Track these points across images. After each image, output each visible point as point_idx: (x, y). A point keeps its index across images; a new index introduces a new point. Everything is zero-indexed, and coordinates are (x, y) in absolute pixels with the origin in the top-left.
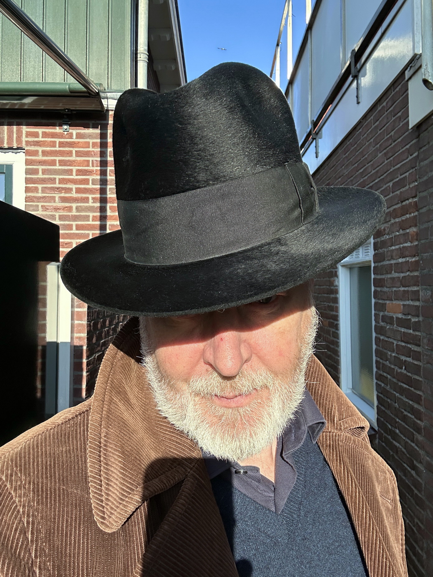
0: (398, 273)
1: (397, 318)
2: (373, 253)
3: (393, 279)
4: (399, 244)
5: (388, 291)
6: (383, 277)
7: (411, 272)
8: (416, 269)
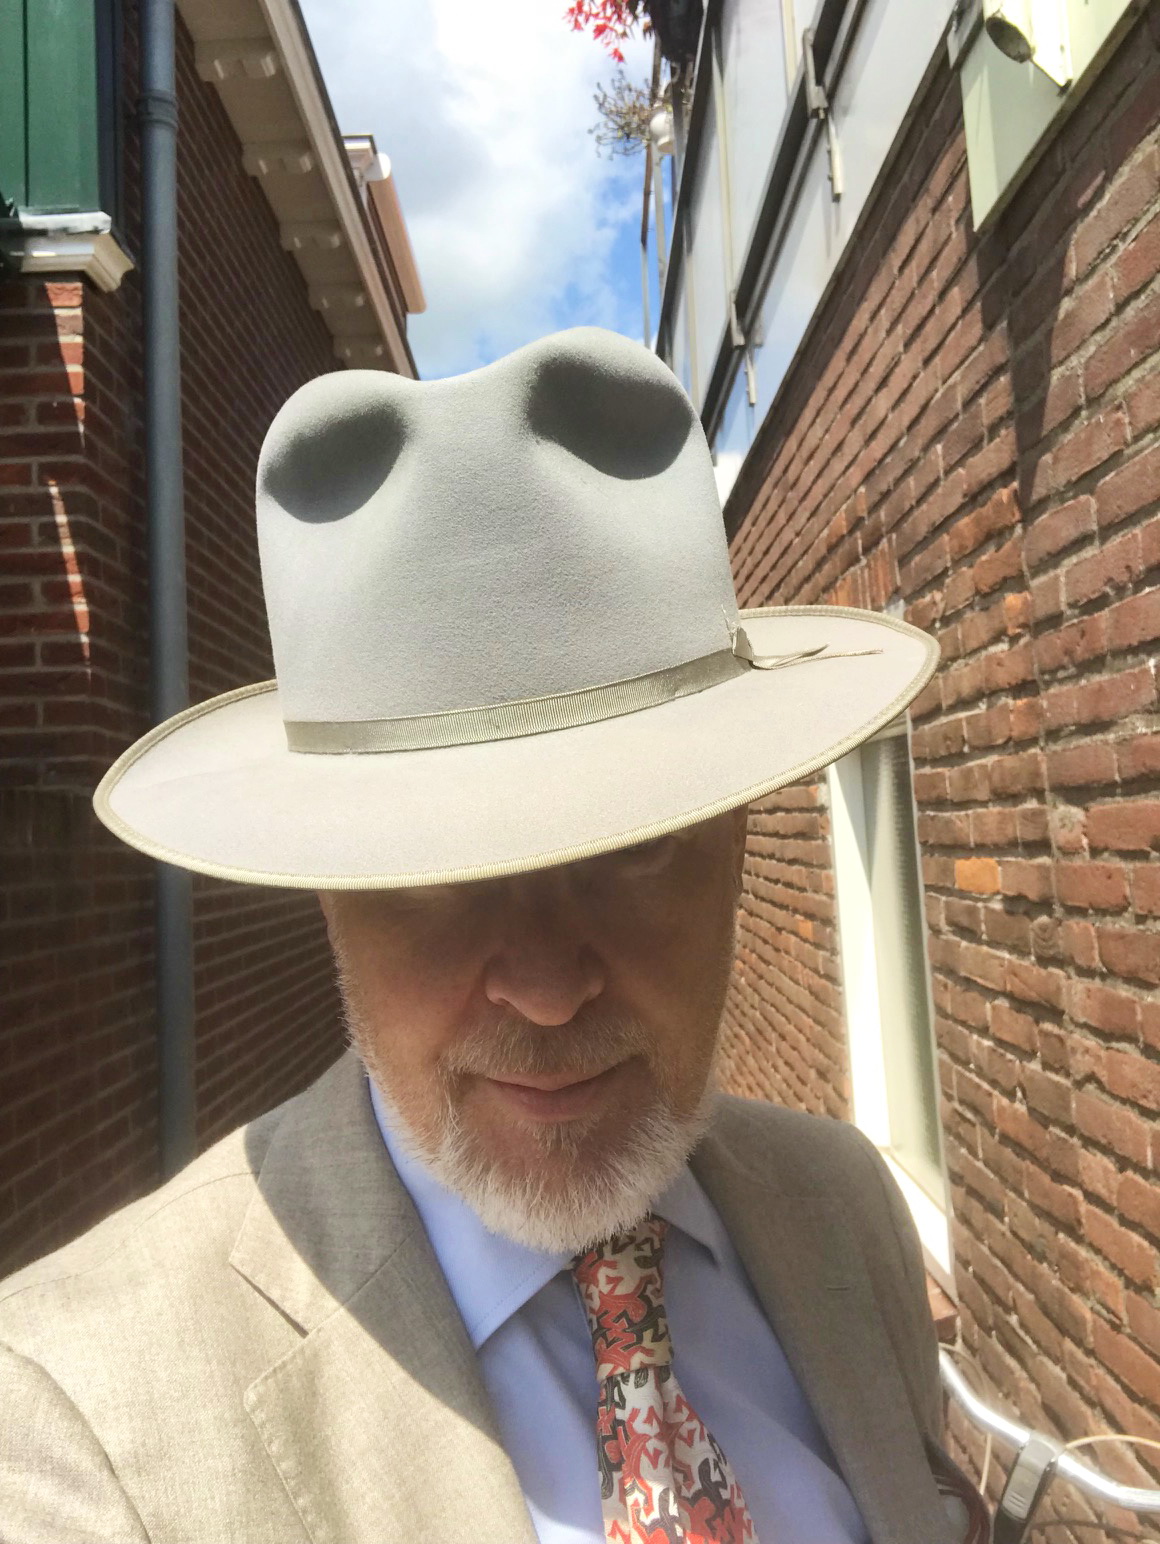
0: (980, 749)
1: (988, 909)
3: (966, 773)
4: (975, 651)
5: (958, 817)
8: (1032, 731)
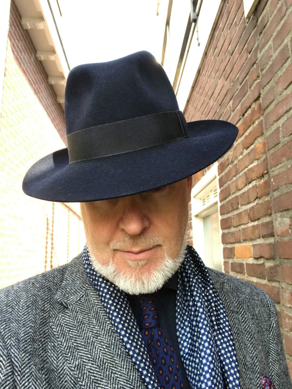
0: (245, 205)
1: (247, 264)
2: (219, 191)
3: (239, 215)
4: (243, 170)
5: (236, 231)
6: (229, 215)
7: (260, 198)
8: (267, 191)
